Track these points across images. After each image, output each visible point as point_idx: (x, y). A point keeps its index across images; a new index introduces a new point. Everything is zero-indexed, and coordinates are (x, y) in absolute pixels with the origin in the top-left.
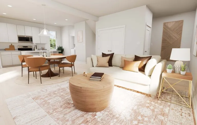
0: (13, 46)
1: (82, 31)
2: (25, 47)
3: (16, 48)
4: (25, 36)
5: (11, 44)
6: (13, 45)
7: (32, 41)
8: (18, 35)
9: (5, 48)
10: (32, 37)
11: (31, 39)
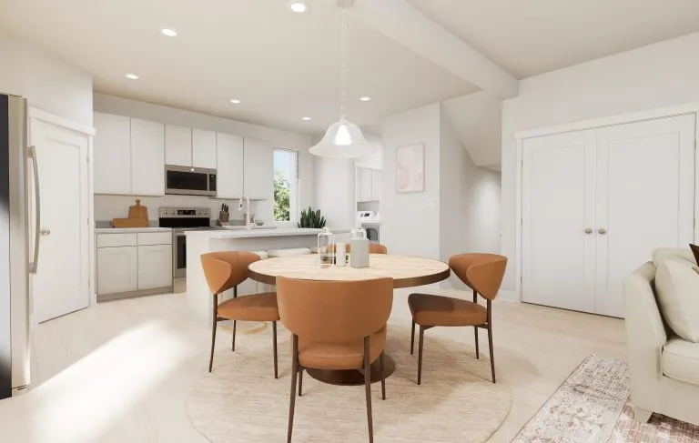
0: (145, 209)
1: (424, 144)
2: (185, 212)
3: (154, 216)
4: (193, 170)
5: (138, 202)
6: (141, 204)
7: (213, 188)
8: (166, 166)
9: (111, 219)
10: (215, 170)
11: (213, 178)
